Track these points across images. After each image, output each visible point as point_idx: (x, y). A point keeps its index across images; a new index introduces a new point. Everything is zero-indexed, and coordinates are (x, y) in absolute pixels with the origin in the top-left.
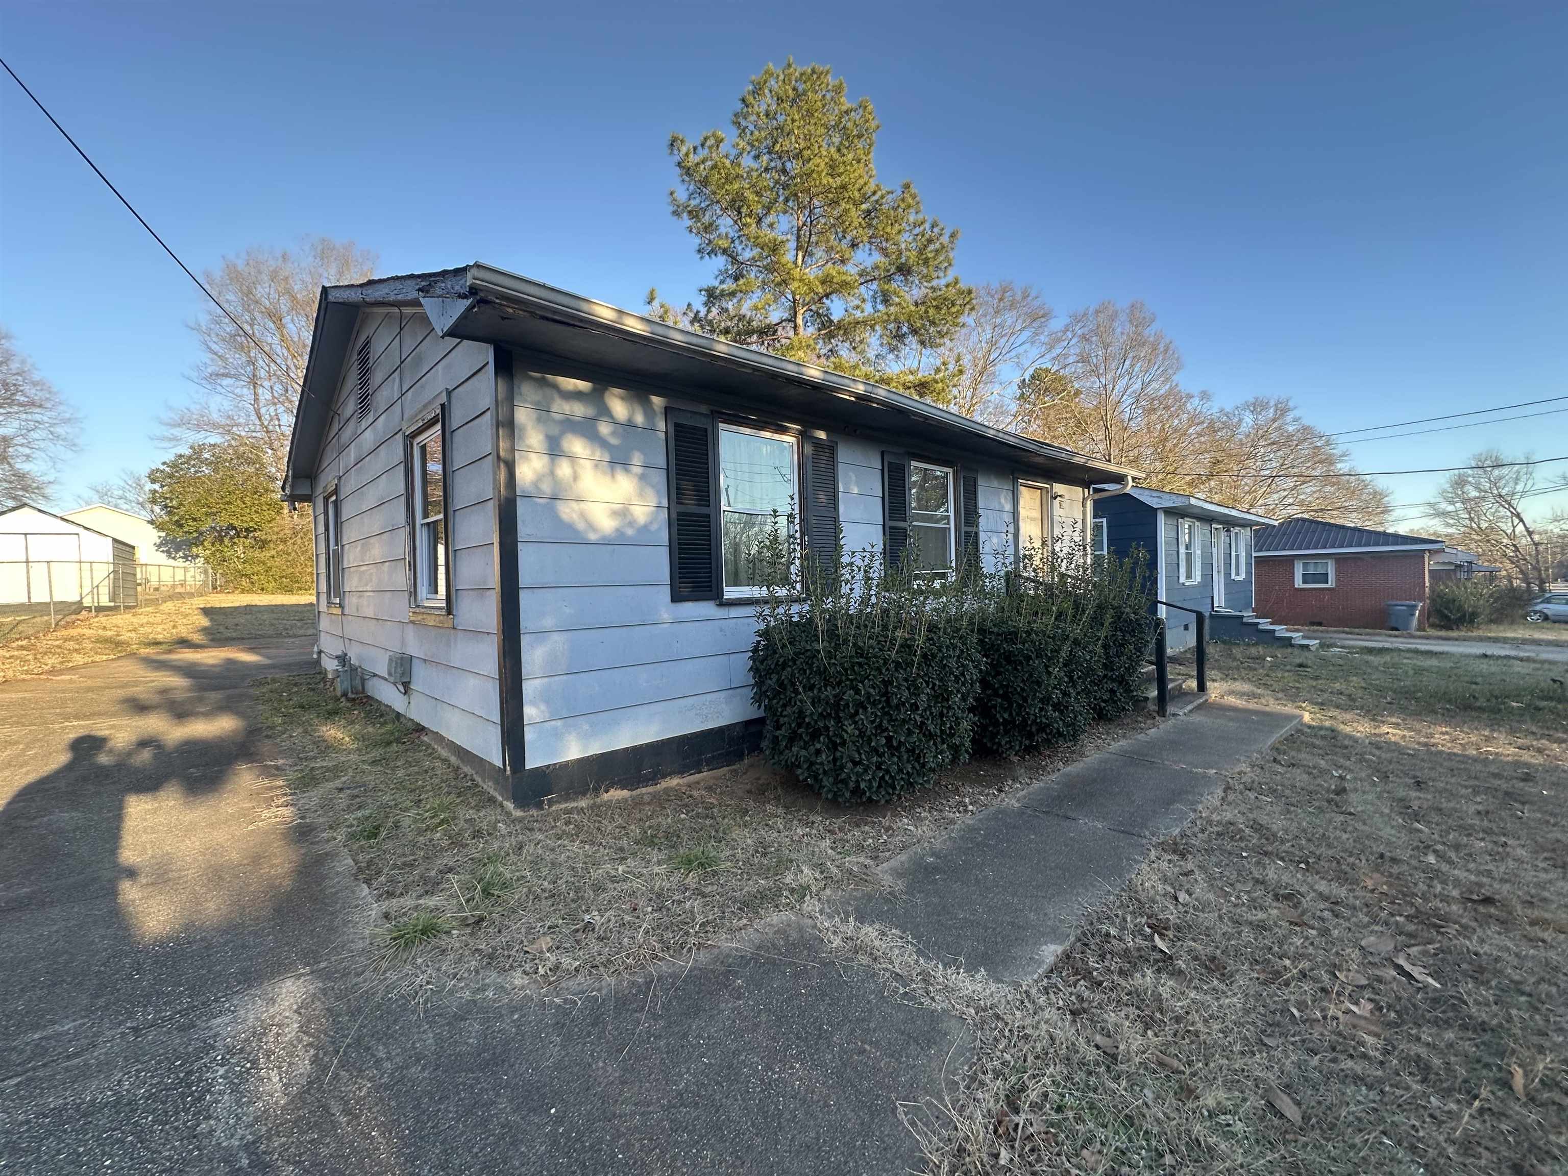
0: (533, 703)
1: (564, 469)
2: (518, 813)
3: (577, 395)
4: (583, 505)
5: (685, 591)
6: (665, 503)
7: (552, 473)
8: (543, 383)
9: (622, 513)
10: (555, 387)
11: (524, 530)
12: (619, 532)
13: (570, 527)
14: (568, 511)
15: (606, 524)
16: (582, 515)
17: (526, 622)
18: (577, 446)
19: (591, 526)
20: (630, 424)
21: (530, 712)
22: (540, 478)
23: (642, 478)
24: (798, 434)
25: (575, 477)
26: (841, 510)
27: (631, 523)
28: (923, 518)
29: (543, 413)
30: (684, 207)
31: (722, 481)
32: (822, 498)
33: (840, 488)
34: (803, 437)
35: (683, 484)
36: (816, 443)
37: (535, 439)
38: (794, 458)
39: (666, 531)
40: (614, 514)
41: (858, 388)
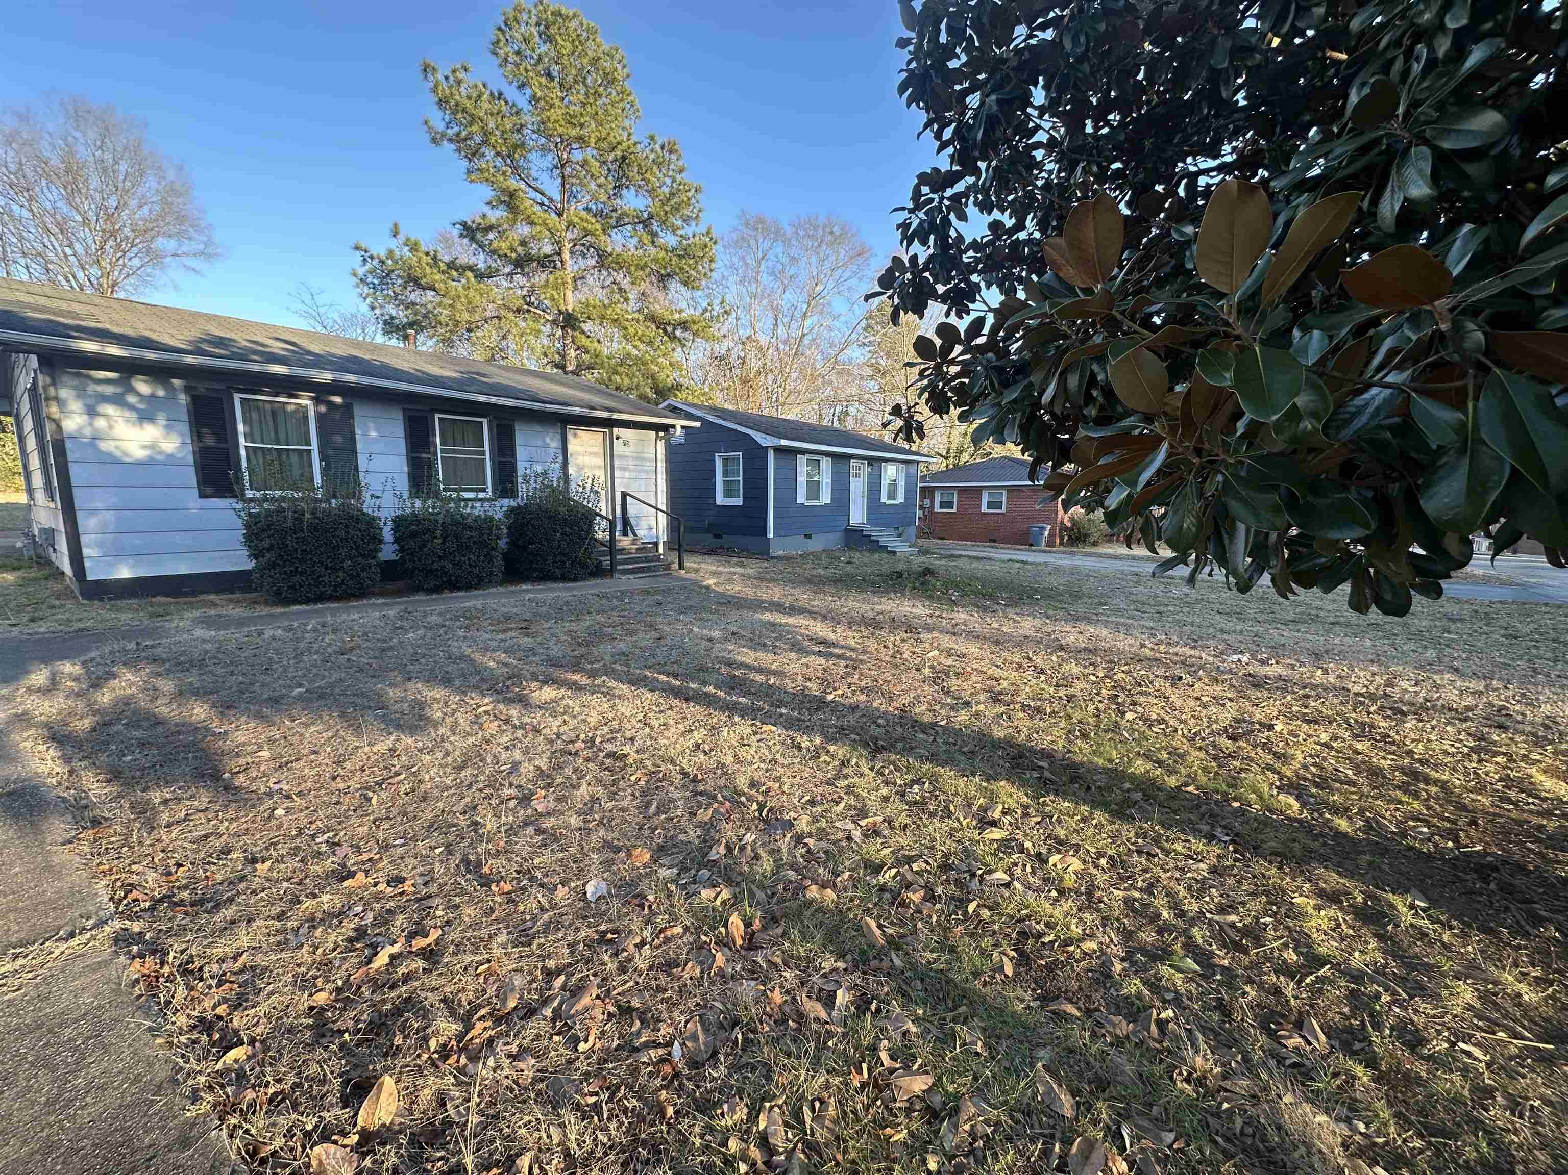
0: (88, 547)
1: (101, 423)
2: (85, 602)
3: (108, 381)
4: (118, 443)
5: (209, 490)
6: (189, 441)
7: (91, 424)
8: (79, 375)
9: (152, 447)
10: (89, 377)
11: (71, 456)
12: (150, 457)
13: (109, 454)
14: (106, 446)
15: (140, 454)
16: (118, 448)
17: (78, 505)
18: (109, 409)
19: (126, 454)
20: (153, 396)
21: (86, 551)
22: (81, 428)
23: (167, 427)
24: (312, 398)
25: (111, 427)
26: (360, 446)
27: (160, 453)
28: (455, 452)
29: (81, 393)
30: (443, 135)
31: (241, 428)
32: (338, 439)
33: (358, 432)
34: (317, 401)
35: (205, 430)
36: (330, 404)
37: (75, 406)
38: (312, 414)
39: (191, 459)
40: (144, 447)
41: (326, 377)
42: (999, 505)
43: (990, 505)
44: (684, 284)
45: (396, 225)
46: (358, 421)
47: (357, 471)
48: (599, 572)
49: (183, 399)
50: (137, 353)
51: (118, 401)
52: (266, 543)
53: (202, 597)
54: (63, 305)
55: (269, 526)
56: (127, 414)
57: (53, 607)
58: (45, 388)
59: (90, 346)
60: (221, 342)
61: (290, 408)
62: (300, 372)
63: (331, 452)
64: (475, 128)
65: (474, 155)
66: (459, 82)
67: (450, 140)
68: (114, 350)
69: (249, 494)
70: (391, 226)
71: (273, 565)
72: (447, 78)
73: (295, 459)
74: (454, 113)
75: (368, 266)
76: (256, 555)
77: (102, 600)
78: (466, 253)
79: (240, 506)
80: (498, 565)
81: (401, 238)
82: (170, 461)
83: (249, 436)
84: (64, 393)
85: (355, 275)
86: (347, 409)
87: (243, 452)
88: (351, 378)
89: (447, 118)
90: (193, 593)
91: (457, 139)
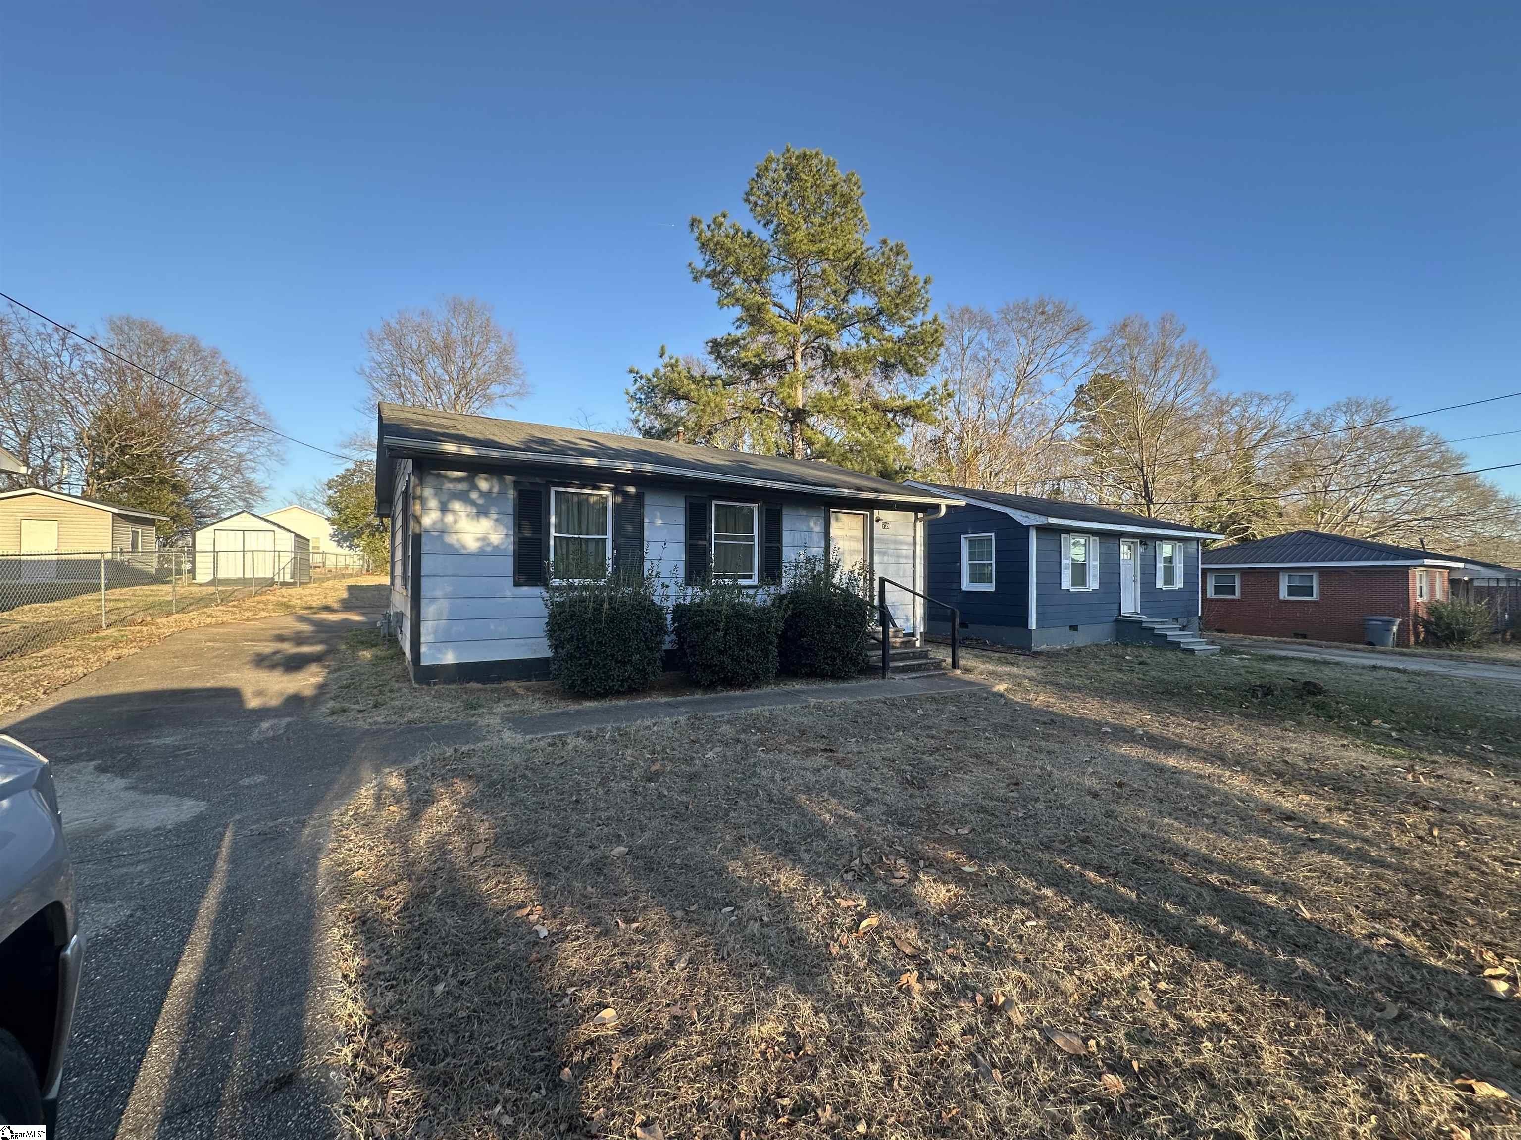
0: (426, 633)
1: (449, 518)
2: (416, 686)
3: (459, 480)
4: (460, 536)
5: (522, 579)
6: (511, 533)
7: (442, 520)
8: (439, 476)
9: (484, 539)
10: (446, 477)
11: (424, 549)
12: (481, 549)
13: (451, 546)
14: (451, 539)
15: (472, 544)
16: (458, 540)
17: (423, 593)
18: (457, 505)
19: (464, 547)
20: (490, 492)
21: (424, 637)
22: (435, 523)
23: (497, 520)
24: (611, 490)
25: (456, 522)
26: (647, 535)
27: (489, 545)
28: (726, 538)
29: (438, 490)
30: (702, 272)
31: (553, 519)
32: (629, 528)
33: (646, 520)
34: (616, 491)
35: (523, 522)
36: (626, 494)
37: (433, 503)
38: (610, 504)
39: (512, 548)
40: (478, 539)
41: (628, 467)
42: (1309, 591)
43: (1292, 591)
44: (909, 371)
45: (663, 348)
46: (647, 510)
47: (642, 558)
49: (511, 494)
50: (484, 451)
51: (463, 497)
52: (566, 635)
53: (504, 684)
54: (436, 421)
55: (571, 616)
56: (469, 509)
57: (391, 691)
58: (414, 488)
59: (450, 448)
60: (544, 442)
61: (592, 500)
62: (607, 463)
63: (622, 541)
64: (731, 259)
65: (725, 285)
66: (720, 225)
67: (708, 276)
68: (468, 451)
69: (556, 582)
70: (659, 348)
71: (571, 657)
72: (709, 226)
73: (592, 547)
74: (713, 252)
75: (638, 384)
76: (555, 647)
77: (428, 684)
78: (713, 368)
79: (546, 595)
81: (666, 359)
82: (496, 552)
83: (558, 529)
84: (428, 492)
85: (627, 393)
86: (639, 497)
87: (552, 543)
88: (648, 467)
89: (707, 258)
90: (499, 680)
91: (713, 275)
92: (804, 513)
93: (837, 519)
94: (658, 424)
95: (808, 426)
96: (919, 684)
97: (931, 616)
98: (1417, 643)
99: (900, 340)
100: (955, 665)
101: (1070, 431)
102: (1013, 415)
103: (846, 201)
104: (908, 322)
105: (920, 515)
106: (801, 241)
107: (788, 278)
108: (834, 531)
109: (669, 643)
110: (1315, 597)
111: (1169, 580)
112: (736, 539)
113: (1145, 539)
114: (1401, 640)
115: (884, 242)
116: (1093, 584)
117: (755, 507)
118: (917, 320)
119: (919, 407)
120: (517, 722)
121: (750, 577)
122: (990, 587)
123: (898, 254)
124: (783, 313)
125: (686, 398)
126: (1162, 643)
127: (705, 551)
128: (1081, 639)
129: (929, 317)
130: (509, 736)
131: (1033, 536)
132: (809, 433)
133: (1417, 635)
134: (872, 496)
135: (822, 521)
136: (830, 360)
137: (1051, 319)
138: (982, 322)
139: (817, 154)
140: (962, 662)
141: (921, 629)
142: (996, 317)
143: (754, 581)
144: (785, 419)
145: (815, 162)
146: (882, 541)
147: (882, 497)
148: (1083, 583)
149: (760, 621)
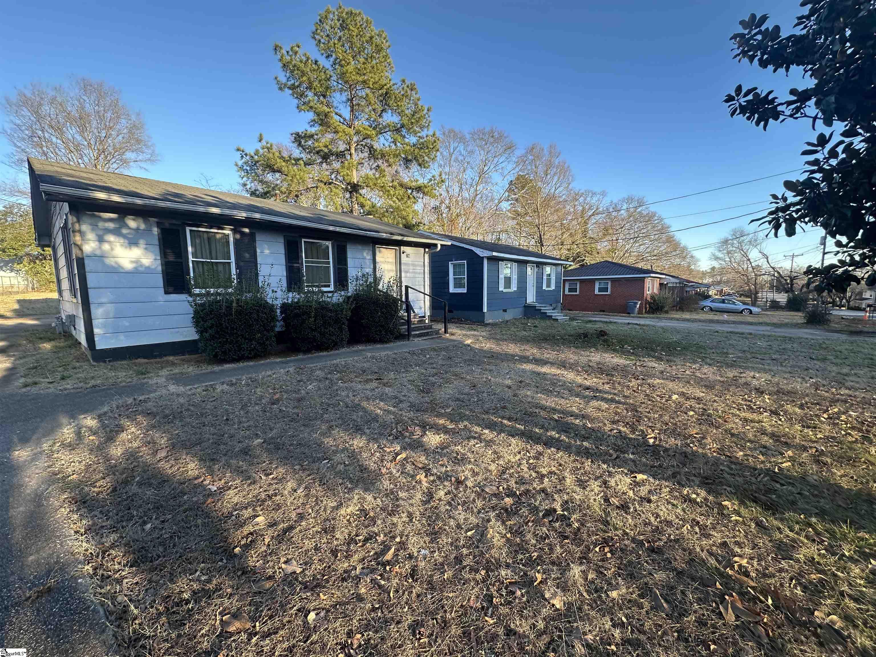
0: (98, 327)
1: (106, 247)
2: (95, 364)
3: (111, 220)
4: (116, 259)
5: (171, 289)
6: (159, 258)
7: (100, 248)
8: (93, 216)
9: (137, 262)
10: (100, 217)
11: (89, 268)
12: (136, 268)
13: (111, 267)
14: (110, 261)
15: (129, 266)
16: (116, 263)
17: (91, 300)
18: (111, 238)
19: (121, 267)
20: (138, 229)
21: (96, 331)
22: (94, 250)
23: (146, 249)
24: (231, 230)
25: (112, 249)
26: (259, 260)
27: (142, 266)
28: (312, 262)
29: (94, 227)
30: (285, 85)
31: (190, 249)
32: (247, 255)
33: (258, 251)
34: (235, 231)
35: (168, 251)
36: (243, 234)
37: (91, 236)
38: (231, 239)
39: (160, 268)
40: (132, 262)
41: (242, 215)
42: (606, 290)
43: (600, 290)
44: (420, 165)
45: (261, 135)
46: (258, 244)
47: (257, 275)
48: (401, 337)
49: (155, 230)
50: (130, 200)
51: (116, 232)
52: (208, 324)
53: (165, 358)
54: (85, 175)
55: (211, 312)
56: (122, 240)
57: (75, 368)
58: (73, 224)
59: (102, 196)
60: (177, 195)
61: (218, 236)
62: (227, 212)
63: (242, 264)
64: (305, 78)
65: (301, 96)
66: (296, 53)
67: (289, 88)
68: (116, 198)
69: (197, 291)
70: (258, 135)
71: (213, 337)
72: (288, 52)
73: (221, 268)
74: (292, 72)
75: (244, 160)
76: (201, 331)
77: (105, 362)
78: (297, 153)
79: (191, 299)
80: (346, 334)
81: (264, 143)
82: (148, 270)
83: (195, 255)
84: (85, 227)
85: (237, 165)
86: (252, 237)
87: (191, 265)
88: (257, 216)
89: (288, 75)
90: (161, 356)
91: (293, 88)
92: (360, 247)
93: (380, 252)
94: (260, 188)
95: (361, 195)
96: (427, 342)
97: (435, 306)
98: (645, 312)
99: (414, 145)
100: (446, 332)
101: (505, 206)
102: (477, 195)
103: (379, 49)
104: (419, 134)
105: (427, 250)
106: (351, 73)
107: (344, 97)
108: (378, 259)
109: (279, 327)
110: (609, 293)
111: (548, 286)
112: (318, 263)
113: (539, 265)
114: (640, 312)
115: (403, 81)
116: (514, 287)
117: (329, 244)
118: (423, 134)
119: (426, 187)
120: (177, 379)
121: (329, 286)
122: (464, 290)
123: (412, 90)
124: (342, 120)
125: (279, 171)
126: (545, 316)
127: (299, 270)
128: (508, 316)
129: (431, 133)
130: (172, 388)
131: (485, 262)
132: (362, 200)
133: (646, 308)
134: (399, 238)
135: (371, 252)
136: (373, 154)
137: (497, 140)
138: (460, 138)
139: (360, 13)
140: (449, 331)
141: (428, 313)
142: (468, 136)
143: (331, 288)
144: (346, 190)
145: (359, 19)
146: (405, 264)
147: (406, 239)
148: (510, 288)
149: (336, 311)
